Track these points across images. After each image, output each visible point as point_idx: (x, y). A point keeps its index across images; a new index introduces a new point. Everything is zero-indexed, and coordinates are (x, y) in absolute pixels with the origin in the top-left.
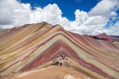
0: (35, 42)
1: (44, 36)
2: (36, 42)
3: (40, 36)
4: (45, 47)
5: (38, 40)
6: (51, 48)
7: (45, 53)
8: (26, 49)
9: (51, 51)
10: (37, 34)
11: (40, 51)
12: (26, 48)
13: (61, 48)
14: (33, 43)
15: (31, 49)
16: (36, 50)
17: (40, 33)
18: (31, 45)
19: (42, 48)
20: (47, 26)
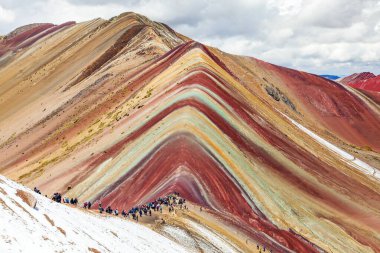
0: (79, 138)
1: (125, 109)
2: (86, 139)
3: (105, 106)
4: (118, 167)
5: (96, 128)
6: (142, 171)
7: (119, 191)
8: (40, 170)
9: (140, 181)
10: (91, 90)
11: (99, 183)
12: (37, 165)
13: (179, 170)
14: (72, 141)
15: (64, 175)
16: (82, 179)
17: (108, 86)
18: (60, 151)
19: (109, 168)
20: (147, 45)
